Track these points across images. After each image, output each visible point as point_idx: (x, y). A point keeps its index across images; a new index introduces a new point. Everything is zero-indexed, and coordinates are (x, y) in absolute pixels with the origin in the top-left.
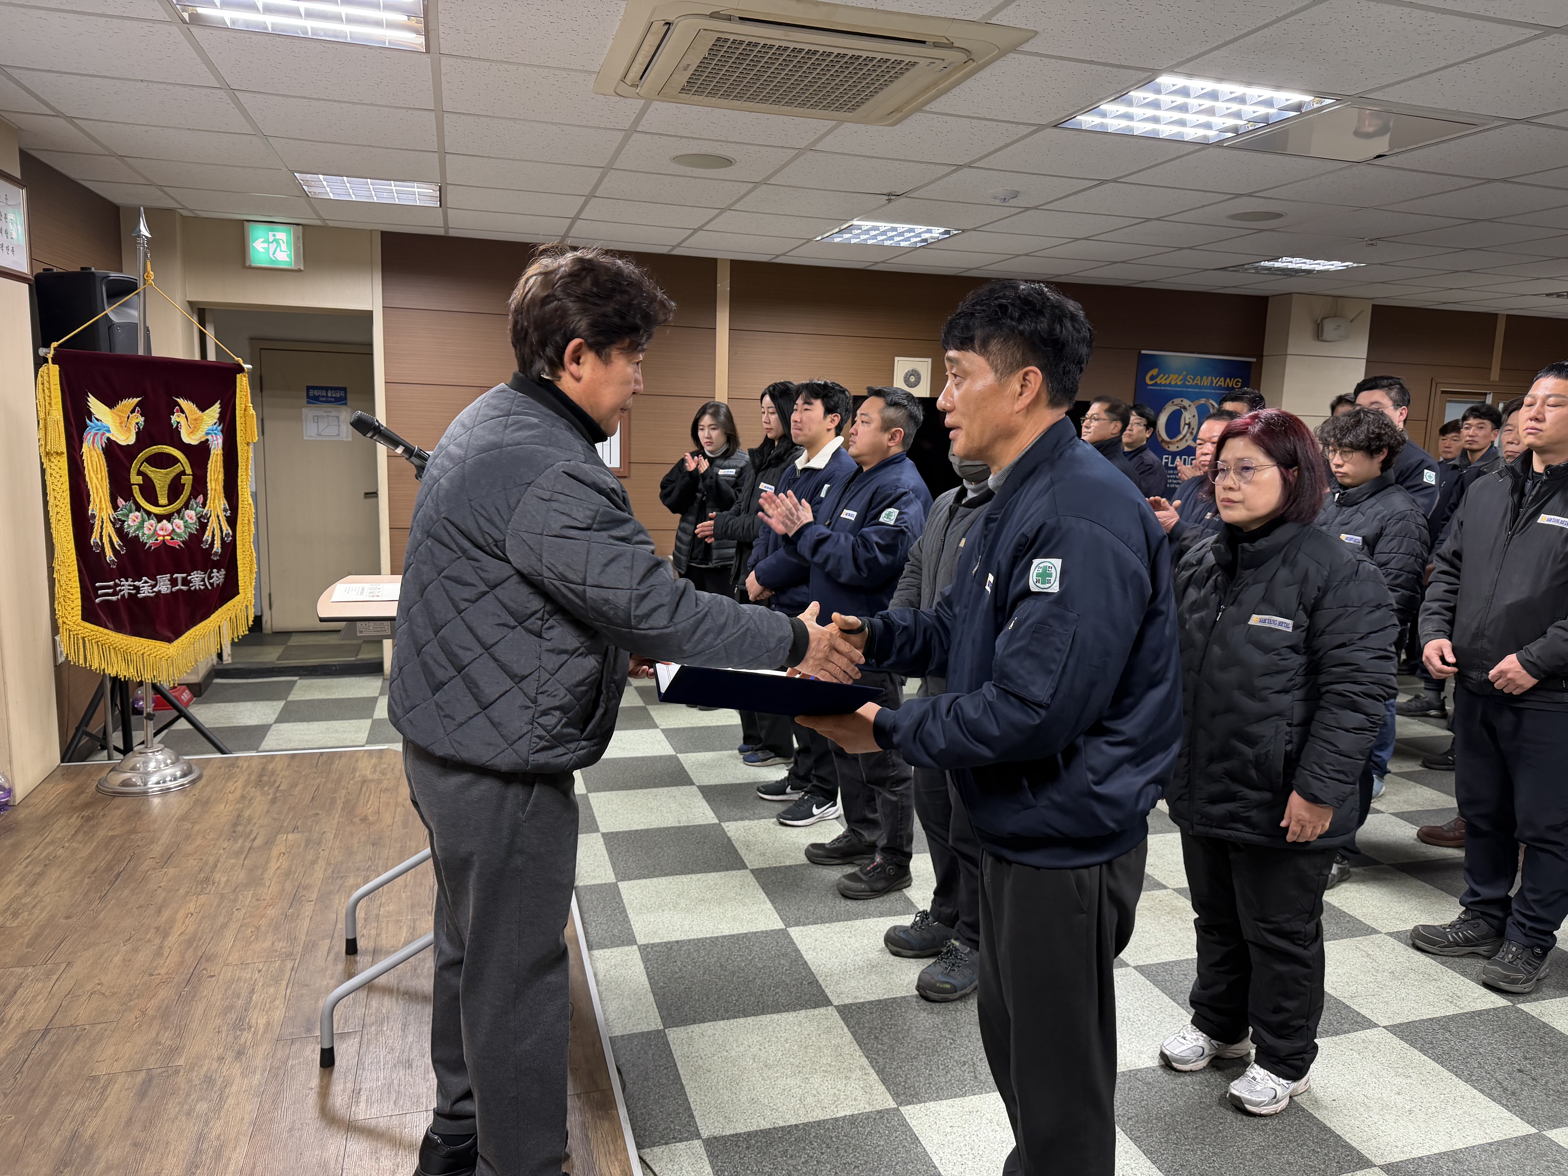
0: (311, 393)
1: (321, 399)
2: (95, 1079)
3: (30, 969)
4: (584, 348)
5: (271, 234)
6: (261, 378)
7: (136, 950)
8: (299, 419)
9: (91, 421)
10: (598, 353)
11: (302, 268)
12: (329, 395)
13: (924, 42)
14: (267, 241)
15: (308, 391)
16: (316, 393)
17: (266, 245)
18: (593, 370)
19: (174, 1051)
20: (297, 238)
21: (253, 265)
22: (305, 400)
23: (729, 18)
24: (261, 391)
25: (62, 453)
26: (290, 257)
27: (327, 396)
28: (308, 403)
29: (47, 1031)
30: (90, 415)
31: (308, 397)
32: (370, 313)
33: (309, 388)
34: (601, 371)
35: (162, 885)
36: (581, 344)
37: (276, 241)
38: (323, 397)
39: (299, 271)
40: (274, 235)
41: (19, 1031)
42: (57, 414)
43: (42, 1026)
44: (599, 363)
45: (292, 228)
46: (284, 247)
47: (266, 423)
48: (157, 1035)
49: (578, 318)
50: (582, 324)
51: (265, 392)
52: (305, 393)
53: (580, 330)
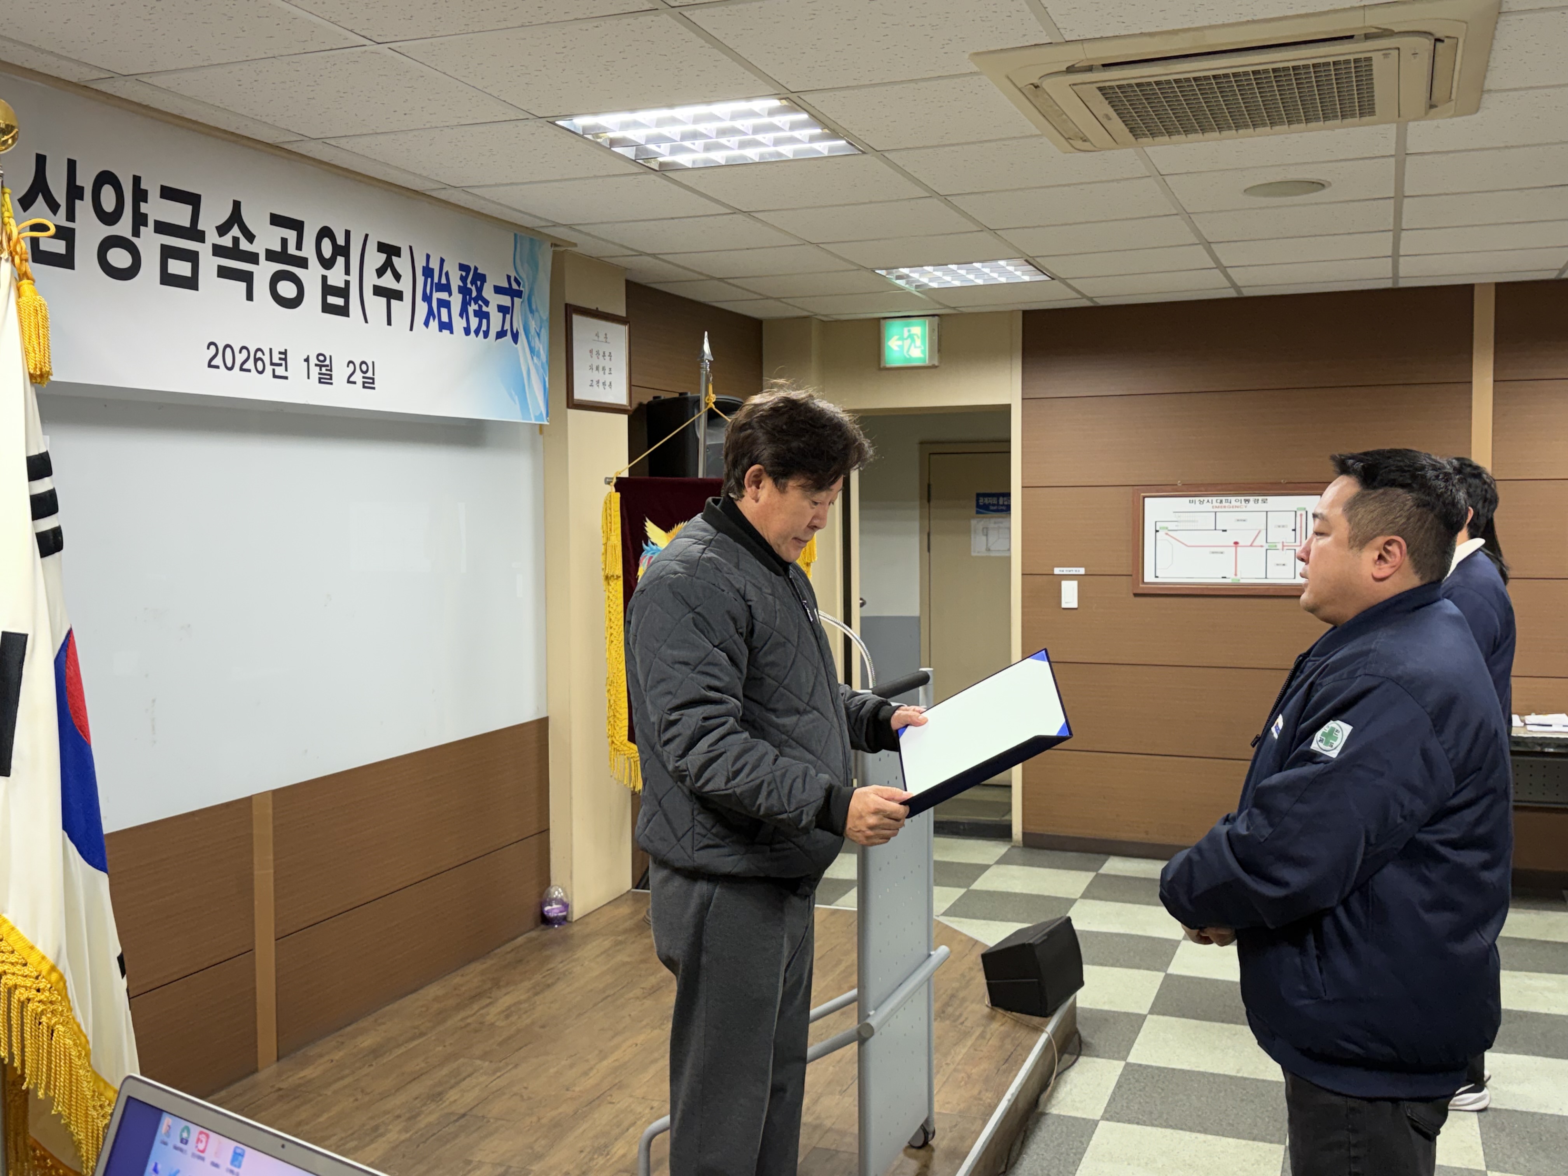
0: (981, 500)
1: (992, 508)
2: (469, 1162)
3: (487, 1064)
4: (764, 475)
5: (906, 330)
6: (929, 486)
7: (571, 1066)
8: (968, 532)
9: (647, 545)
10: (775, 481)
11: (937, 364)
12: (1001, 502)
13: (1352, 37)
14: (902, 339)
15: (977, 500)
16: (987, 501)
17: (900, 343)
18: (769, 496)
19: (539, 1157)
20: (931, 331)
21: (888, 366)
22: (974, 510)
23: (1090, 69)
24: (929, 501)
25: (618, 577)
26: (923, 352)
27: (998, 504)
28: (978, 512)
29: (464, 1115)
30: (646, 539)
31: (978, 506)
32: (1008, 407)
33: (979, 495)
34: (776, 497)
35: (632, 1014)
36: (760, 470)
37: (911, 337)
38: (994, 505)
39: (934, 367)
40: (909, 331)
41: (446, 1111)
42: (616, 539)
43: (462, 1111)
44: (775, 490)
45: (927, 321)
46: (918, 342)
47: (932, 537)
48: (536, 1141)
49: (763, 447)
50: (766, 451)
51: (932, 503)
52: (974, 503)
53: (762, 458)
